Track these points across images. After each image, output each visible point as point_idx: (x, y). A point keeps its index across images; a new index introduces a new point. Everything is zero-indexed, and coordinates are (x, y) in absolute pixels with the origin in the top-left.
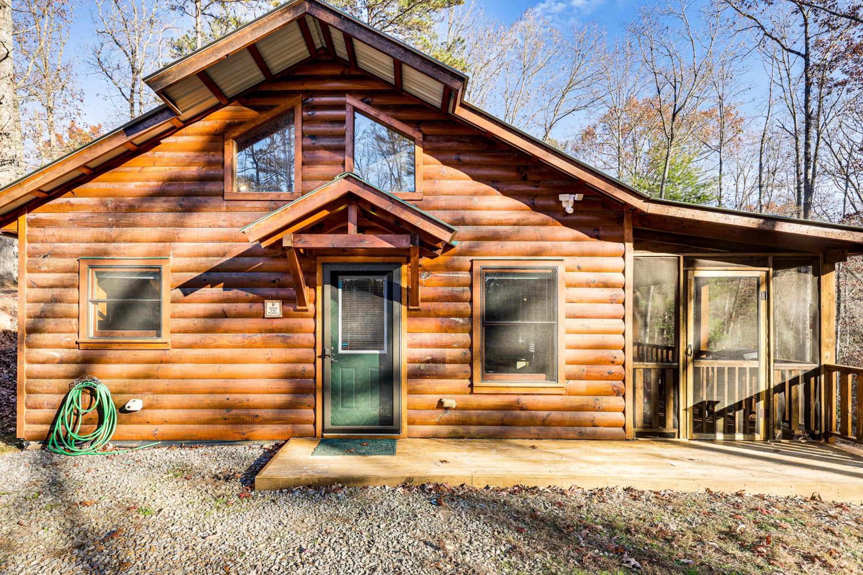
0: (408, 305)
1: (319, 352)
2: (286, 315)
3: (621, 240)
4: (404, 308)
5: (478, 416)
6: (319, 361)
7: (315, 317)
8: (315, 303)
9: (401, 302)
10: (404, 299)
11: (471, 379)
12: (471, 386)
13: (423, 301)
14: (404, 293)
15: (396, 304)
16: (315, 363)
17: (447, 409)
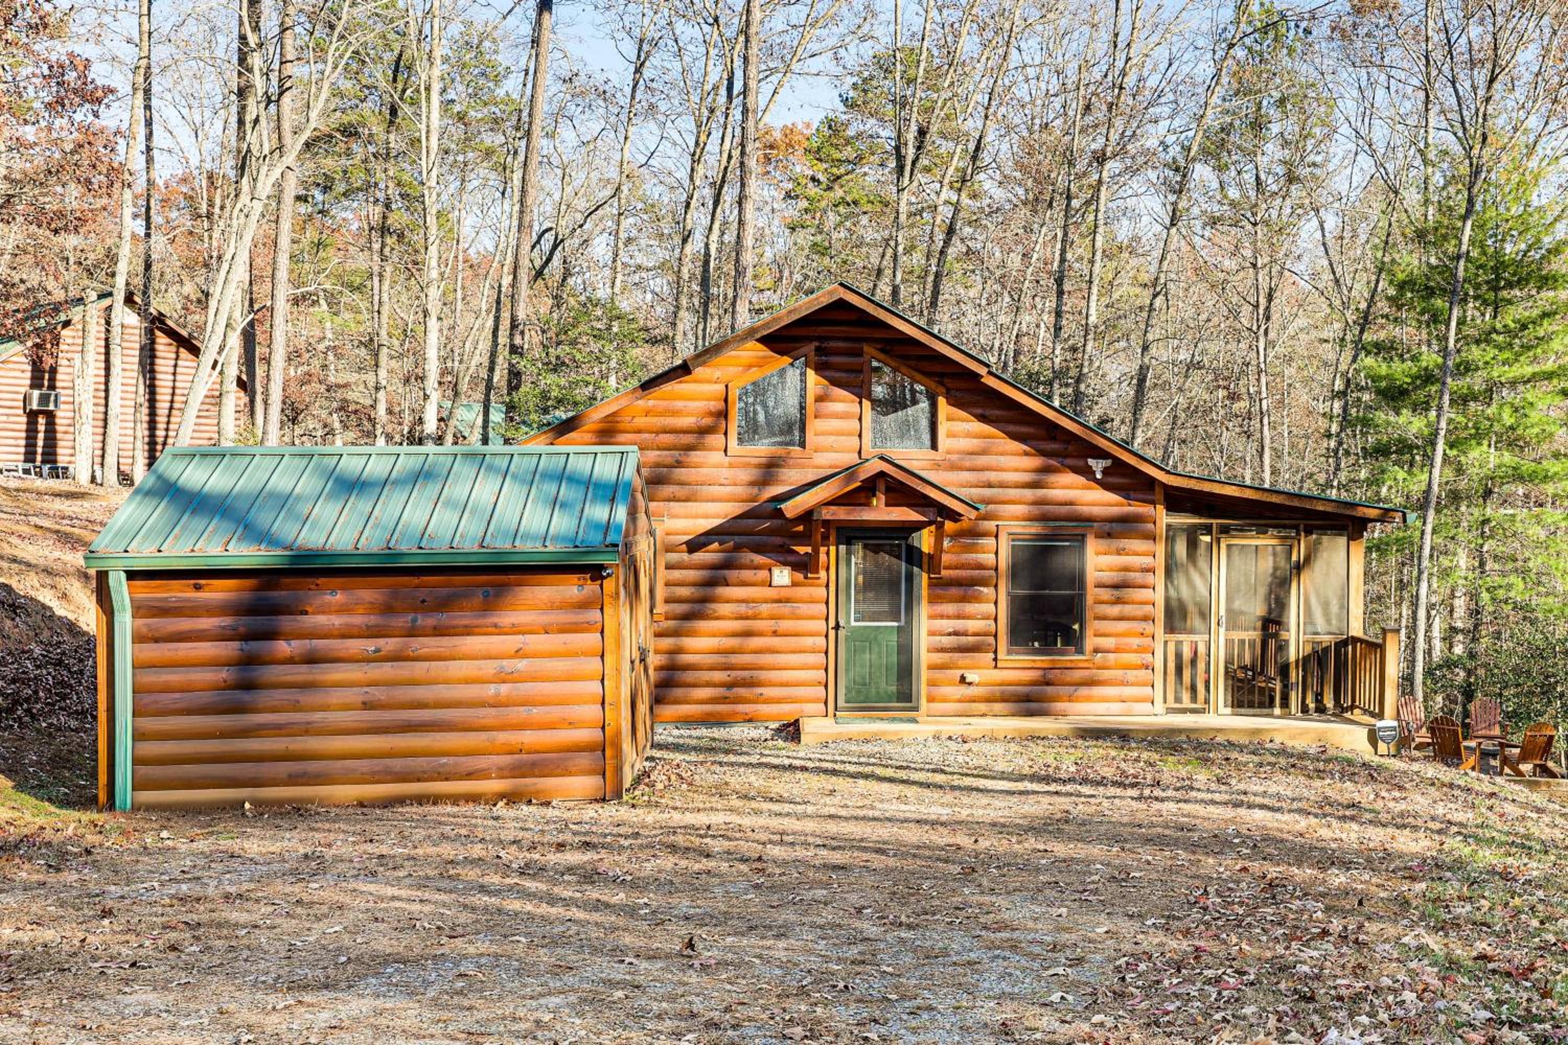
0: (929, 572)
1: (832, 623)
2: (794, 584)
3: (1153, 503)
4: (925, 576)
5: (1003, 692)
6: (832, 633)
7: (827, 586)
8: (828, 569)
9: (921, 567)
10: (925, 567)
11: (995, 652)
12: (995, 659)
13: (946, 568)
14: (925, 560)
15: (916, 569)
16: (827, 636)
17: (970, 684)
